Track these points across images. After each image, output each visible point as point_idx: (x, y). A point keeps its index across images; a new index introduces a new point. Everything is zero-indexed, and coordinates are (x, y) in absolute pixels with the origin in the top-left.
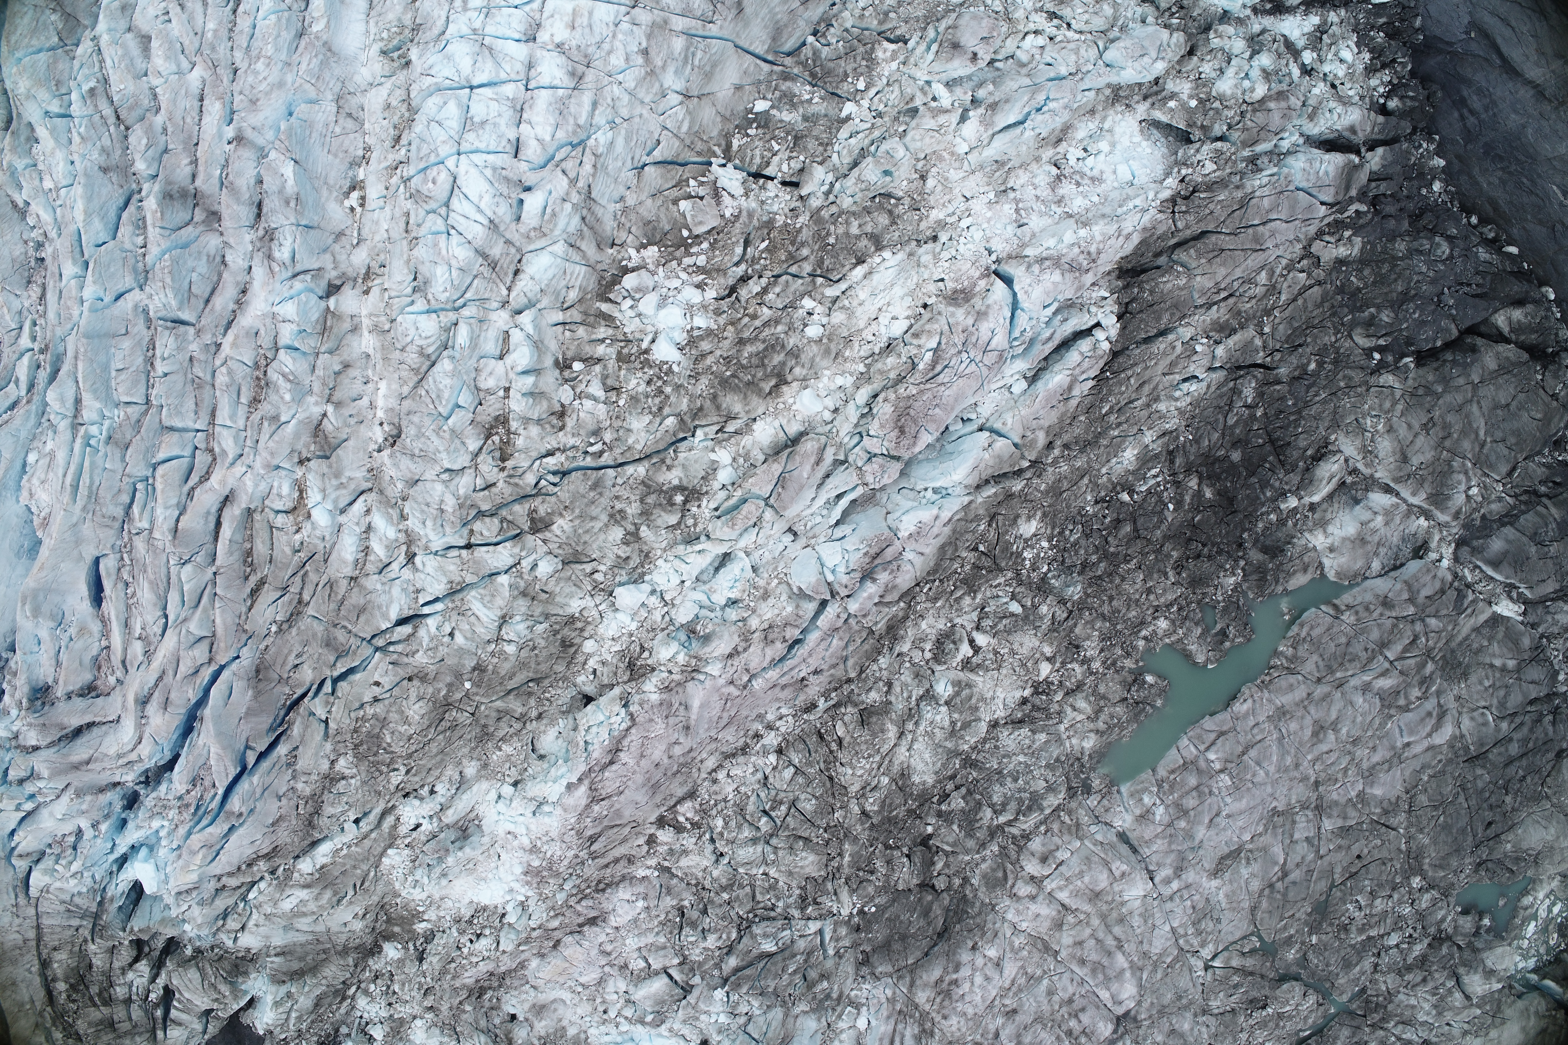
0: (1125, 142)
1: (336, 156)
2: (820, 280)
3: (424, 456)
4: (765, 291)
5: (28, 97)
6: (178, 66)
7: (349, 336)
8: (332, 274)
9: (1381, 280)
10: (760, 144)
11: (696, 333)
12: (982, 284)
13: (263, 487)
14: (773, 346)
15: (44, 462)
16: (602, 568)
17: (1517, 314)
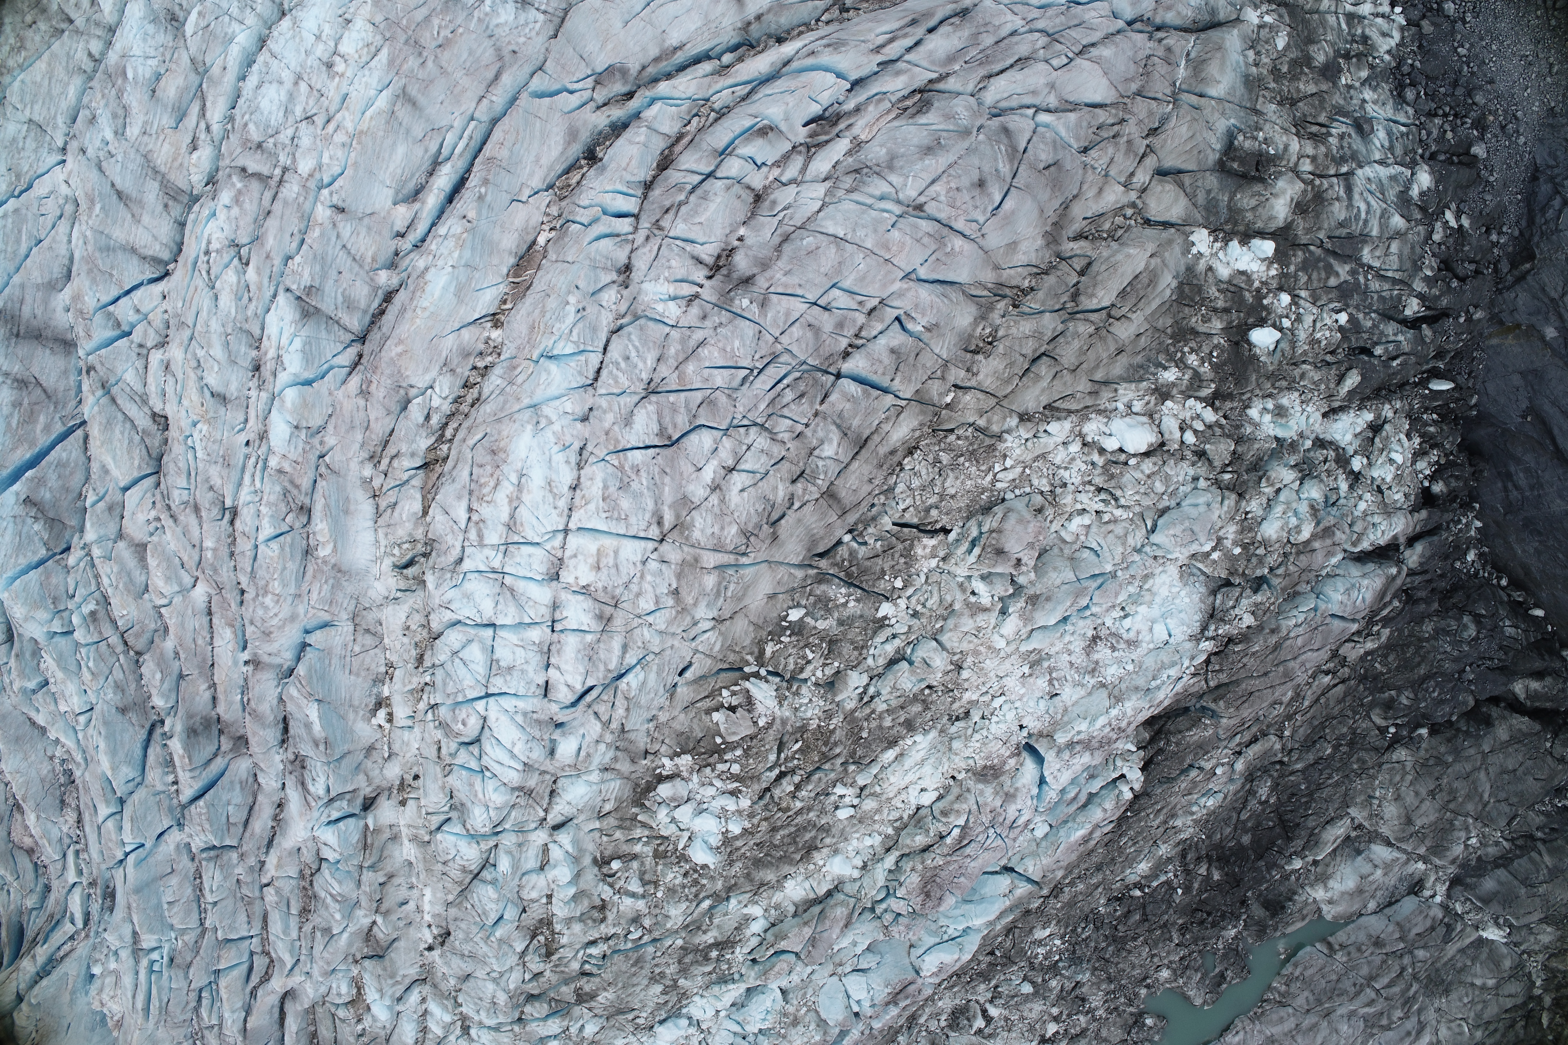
0: (1164, 592)
1: (358, 675)
2: (852, 768)
3: (472, 956)
4: (798, 787)
5: (26, 619)
6: (180, 584)
7: (390, 845)
8: (367, 791)
9: (1406, 666)
10: (794, 651)
11: (730, 835)
12: (1012, 762)
13: (323, 990)
14: (805, 828)
15: (110, 980)
16: (644, 1015)
17: (1535, 685)
